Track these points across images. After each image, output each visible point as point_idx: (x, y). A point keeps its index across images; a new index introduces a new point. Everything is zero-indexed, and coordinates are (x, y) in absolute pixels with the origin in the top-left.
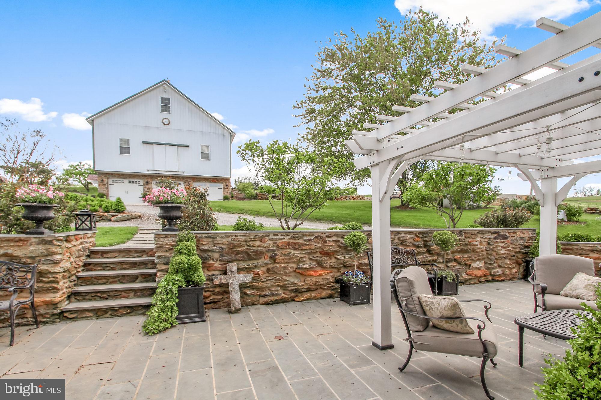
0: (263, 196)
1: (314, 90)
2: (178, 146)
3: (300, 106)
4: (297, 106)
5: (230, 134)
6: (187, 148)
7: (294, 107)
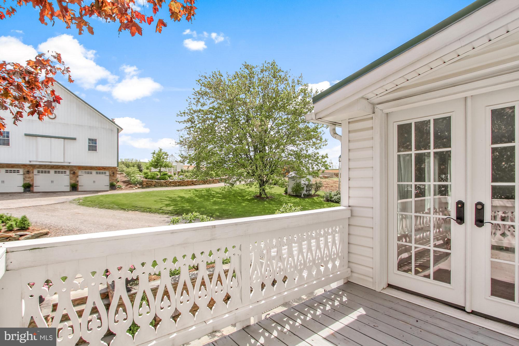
0: (148, 182)
1: (194, 104)
2: (65, 138)
3: (183, 114)
4: (180, 114)
5: (118, 129)
6: (74, 141)
7: (178, 115)
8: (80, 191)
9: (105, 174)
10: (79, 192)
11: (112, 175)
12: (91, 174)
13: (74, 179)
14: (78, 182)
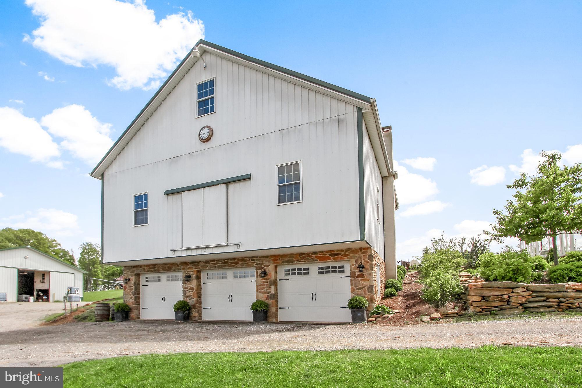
8: (282, 323)
9: (340, 271)
10: (280, 327)
11: (357, 274)
12: (308, 273)
13: (265, 290)
14: (274, 296)
